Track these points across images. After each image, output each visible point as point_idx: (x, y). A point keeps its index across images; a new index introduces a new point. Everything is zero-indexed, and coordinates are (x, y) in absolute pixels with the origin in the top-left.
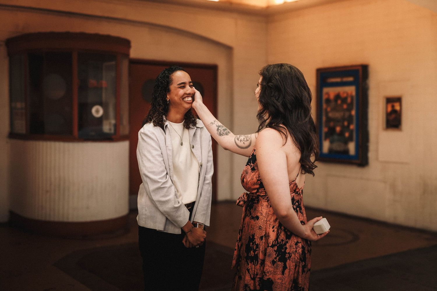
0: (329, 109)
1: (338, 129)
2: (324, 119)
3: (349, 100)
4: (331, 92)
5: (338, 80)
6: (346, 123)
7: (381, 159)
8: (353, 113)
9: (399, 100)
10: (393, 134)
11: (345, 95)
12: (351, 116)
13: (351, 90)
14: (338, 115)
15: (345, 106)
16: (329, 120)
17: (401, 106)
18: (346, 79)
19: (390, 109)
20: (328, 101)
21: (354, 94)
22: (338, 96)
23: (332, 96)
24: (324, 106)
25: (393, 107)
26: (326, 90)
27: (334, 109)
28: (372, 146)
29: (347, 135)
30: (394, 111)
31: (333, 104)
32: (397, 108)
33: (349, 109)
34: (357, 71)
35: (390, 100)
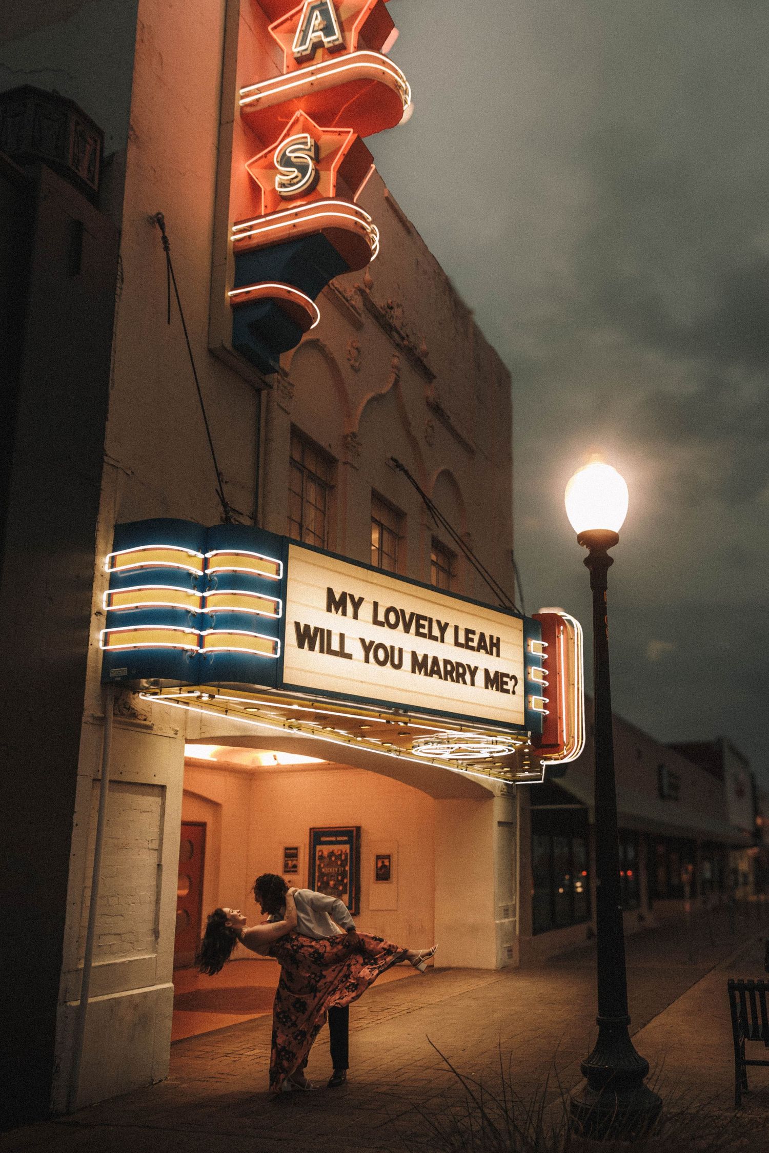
0: (322, 866)
1: (332, 883)
2: (317, 874)
3: (343, 857)
4: (325, 849)
5: (333, 839)
6: (340, 878)
7: (370, 909)
8: (347, 868)
9: (388, 857)
10: (383, 886)
11: (339, 853)
12: (345, 871)
13: (346, 848)
14: (332, 870)
15: (339, 863)
16: (322, 875)
17: (389, 861)
18: (339, 839)
19: (380, 864)
20: (321, 857)
21: (348, 851)
22: (332, 854)
23: (326, 854)
24: (318, 862)
25: (383, 862)
26: (319, 848)
27: (328, 865)
28: (363, 898)
29: (341, 888)
30: (384, 866)
31: (326, 861)
32: (387, 863)
33: (343, 865)
34: (352, 832)
35: (378, 857)
